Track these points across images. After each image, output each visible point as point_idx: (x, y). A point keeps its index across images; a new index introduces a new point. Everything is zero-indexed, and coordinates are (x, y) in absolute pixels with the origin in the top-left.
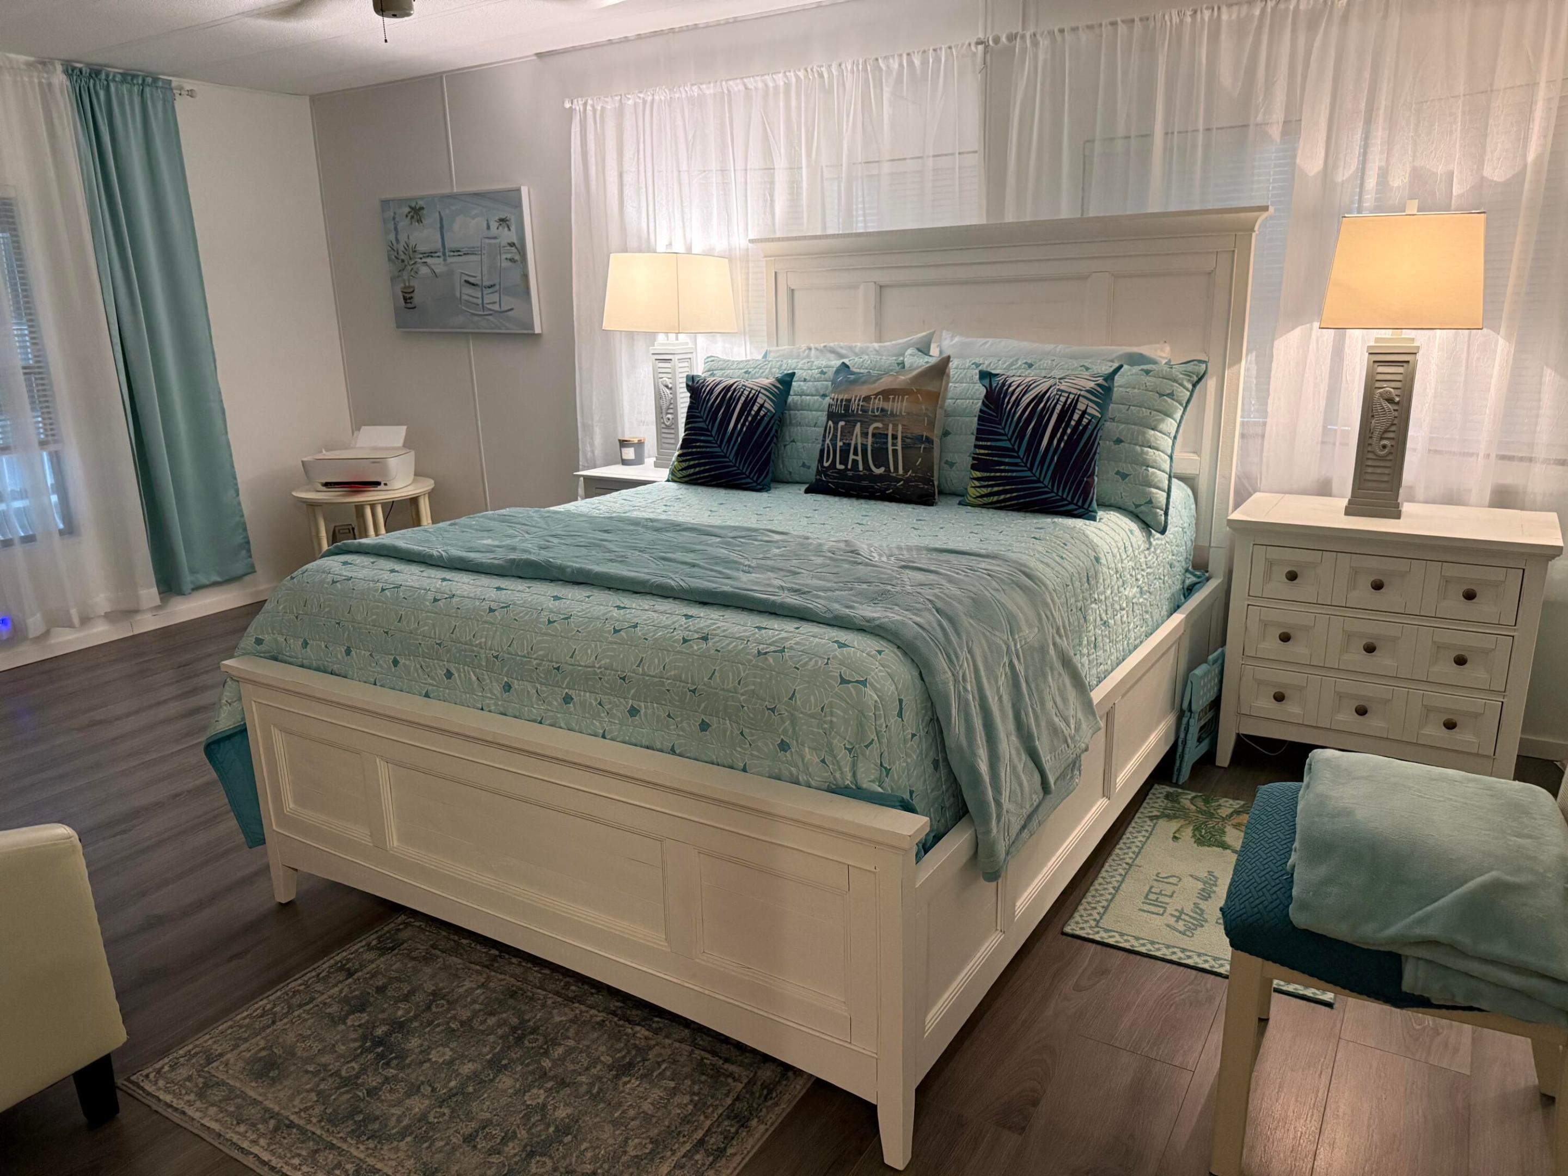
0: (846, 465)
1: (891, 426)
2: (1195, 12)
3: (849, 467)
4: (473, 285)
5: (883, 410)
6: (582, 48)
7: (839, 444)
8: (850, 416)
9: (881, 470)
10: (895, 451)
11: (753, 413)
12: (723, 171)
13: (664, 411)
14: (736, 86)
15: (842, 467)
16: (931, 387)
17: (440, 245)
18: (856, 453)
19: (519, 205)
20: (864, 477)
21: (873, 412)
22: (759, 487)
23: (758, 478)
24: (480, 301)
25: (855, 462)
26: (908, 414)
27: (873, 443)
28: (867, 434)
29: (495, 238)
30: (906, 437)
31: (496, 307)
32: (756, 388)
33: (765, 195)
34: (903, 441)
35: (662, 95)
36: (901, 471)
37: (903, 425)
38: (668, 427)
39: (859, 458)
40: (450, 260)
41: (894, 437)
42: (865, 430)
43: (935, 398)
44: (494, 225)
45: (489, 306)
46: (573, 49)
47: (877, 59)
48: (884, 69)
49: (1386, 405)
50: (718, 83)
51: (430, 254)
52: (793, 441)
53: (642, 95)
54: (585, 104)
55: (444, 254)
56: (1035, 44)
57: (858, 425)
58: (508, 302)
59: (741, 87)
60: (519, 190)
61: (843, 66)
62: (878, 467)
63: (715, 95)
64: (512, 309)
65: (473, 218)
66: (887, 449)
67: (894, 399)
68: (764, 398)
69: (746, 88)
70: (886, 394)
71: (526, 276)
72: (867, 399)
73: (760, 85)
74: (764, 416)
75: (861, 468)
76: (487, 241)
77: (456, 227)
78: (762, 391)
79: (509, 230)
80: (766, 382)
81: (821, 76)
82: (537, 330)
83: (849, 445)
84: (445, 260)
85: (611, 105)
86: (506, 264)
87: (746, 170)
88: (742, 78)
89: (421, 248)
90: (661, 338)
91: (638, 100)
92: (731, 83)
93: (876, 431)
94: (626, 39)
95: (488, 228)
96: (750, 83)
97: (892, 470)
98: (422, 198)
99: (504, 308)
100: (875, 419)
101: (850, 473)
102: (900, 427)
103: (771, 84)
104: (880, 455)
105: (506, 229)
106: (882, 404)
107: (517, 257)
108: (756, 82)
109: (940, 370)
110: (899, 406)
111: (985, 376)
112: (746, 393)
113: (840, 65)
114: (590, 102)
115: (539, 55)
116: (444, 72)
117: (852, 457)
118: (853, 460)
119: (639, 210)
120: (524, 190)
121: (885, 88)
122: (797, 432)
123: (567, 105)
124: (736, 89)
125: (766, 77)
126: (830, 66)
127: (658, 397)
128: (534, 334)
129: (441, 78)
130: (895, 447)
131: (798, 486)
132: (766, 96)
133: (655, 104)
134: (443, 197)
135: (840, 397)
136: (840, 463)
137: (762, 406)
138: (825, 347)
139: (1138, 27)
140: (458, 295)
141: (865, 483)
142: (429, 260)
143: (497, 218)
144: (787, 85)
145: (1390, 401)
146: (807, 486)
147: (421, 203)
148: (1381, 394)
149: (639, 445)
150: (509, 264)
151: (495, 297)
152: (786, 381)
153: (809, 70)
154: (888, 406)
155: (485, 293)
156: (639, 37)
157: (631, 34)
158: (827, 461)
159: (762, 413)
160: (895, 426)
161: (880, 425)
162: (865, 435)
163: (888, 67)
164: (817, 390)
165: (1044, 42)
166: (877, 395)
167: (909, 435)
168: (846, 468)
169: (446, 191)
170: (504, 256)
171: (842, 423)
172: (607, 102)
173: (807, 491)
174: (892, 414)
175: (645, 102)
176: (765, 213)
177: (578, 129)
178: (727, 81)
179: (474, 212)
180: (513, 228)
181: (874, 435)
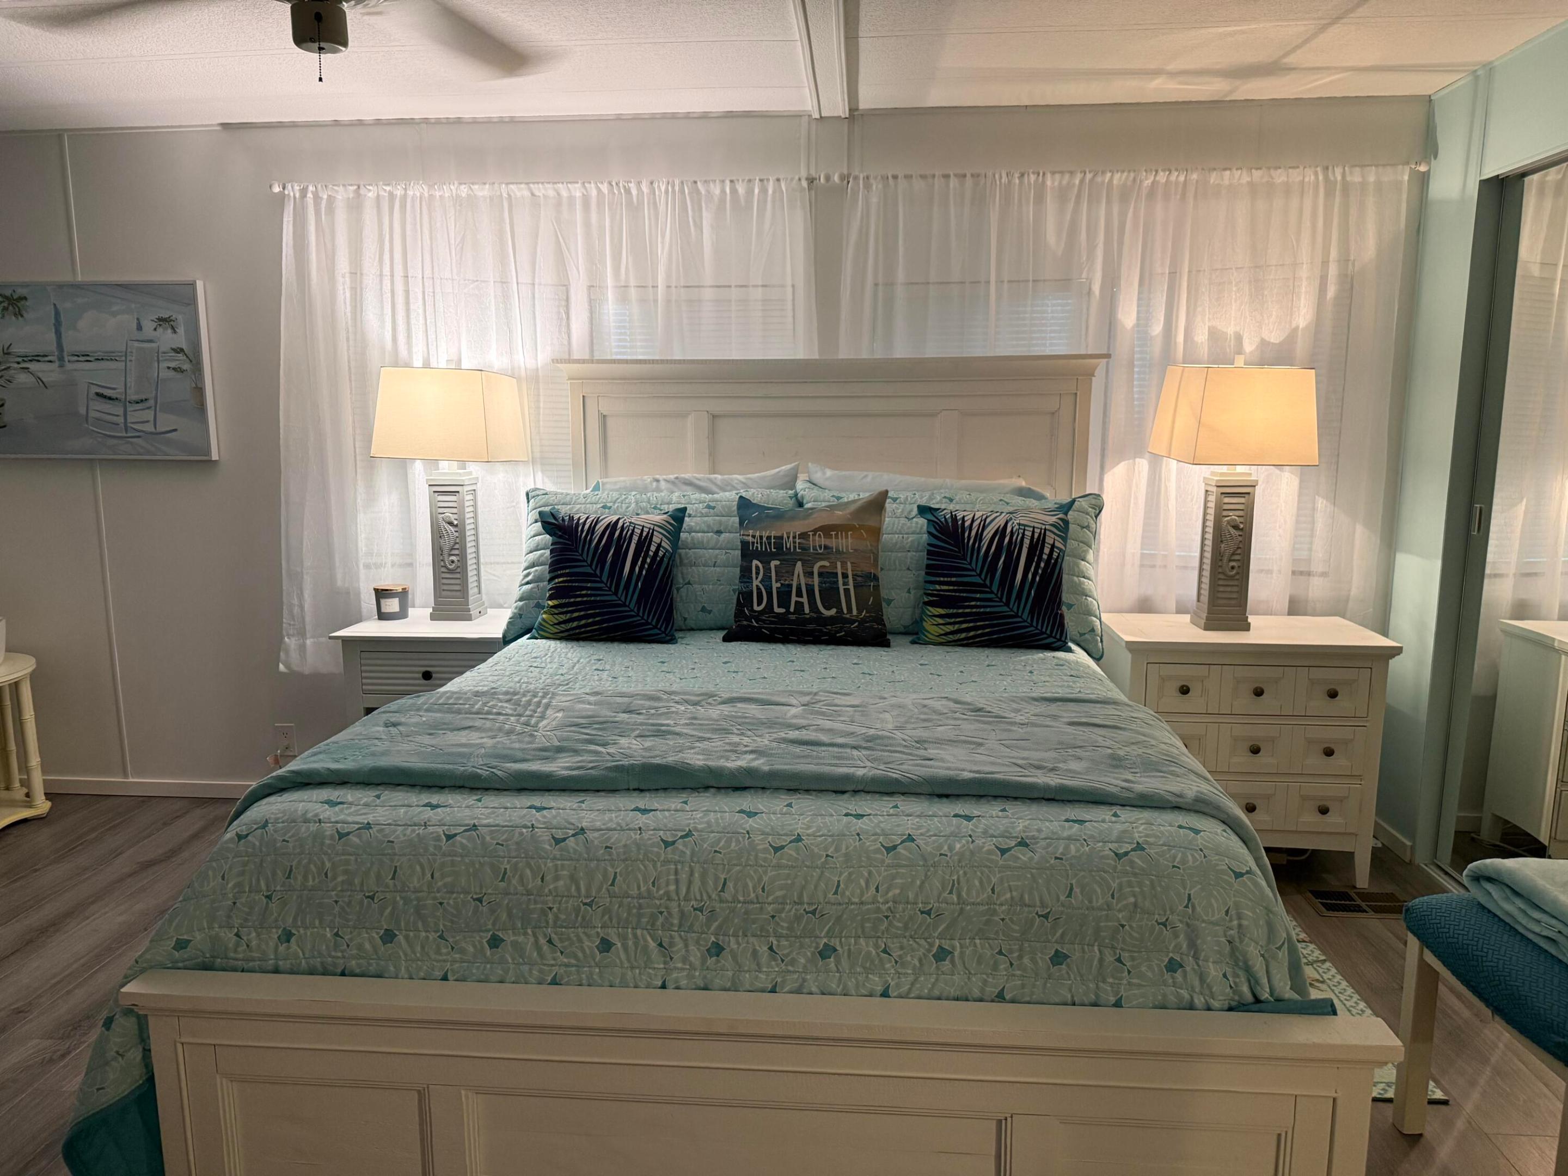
0: (788, 608)
1: (839, 564)
2: (1022, 175)
3: (792, 609)
4: (110, 398)
5: (826, 547)
6: (294, 125)
7: (775, 585)
8: (784, 554)
9: (833, 612)
10: (847, 591)
11: (651, 553)
12: (504, 282)
13: (446, 552)
14: (520, 191)
15: (782, 610)
16: (872, 523)
17: (53, 347)
18: (799, 594)
19: (192, 302)
20: (811, 620)
21: (815, 548)
22: (668, 638)
23: (666, 629)
24: (121, 420)
25: (799, 605)
26: (856, 550)
27: (820, 583)
28: (811, 574)
29: (151, 341)
30: (856, 575)
31: (149, 428)
32: (649, 526)
33: (559, 313)
34: (854, 580)
35: (417, 190)
36: (855, 612)
37: (852, 563)
38: (451, 571)
39: (805, 600)
40: (69, 366)
41: (845, 576)
42: (809, 570)
43: (876, 532)
44: (148, 326)
45: (132, 426)
46: (280, 125)
47: (695, 182)
48: (703, 192)
49: (1232, 531)
50: (496, 185)
51: (36, 358)
52: (689, 583)
53: (388, 188)
54: (304, 192)
55: (61, 359)
56: (868, 187)
57: (799, 564)
58: (166, 421)
59: (526, 193)
60: (193, 285)
61: (656, 185)
62: (828, 608)
63: (491, 198)
64: (175, 430)
65: (114, 314)
66: (838, 588)
67: (837, 535)
68: (661, 536)
69: (533, 194)
70: (826, 530)
71: (199, 391)
72: (804, 535)
73: (551, 193)
74: (664, 556)
75: (807, 610)
76: (136, 344)
77: (81, 324)
78: (656, 528)
79: (175, 332)
80: (658, 518)
81: (628, 191)
82: (215, 456)
83: (790, 586)
84: (61, 366)
85: (342, 194)
86: (165, 374)
87: (534, 284)
88: (527, 184)
89: (18, 349)
90: (444, 466)
91: (382, 193)
92: (512, 186)
93: (822, 570)
94: (360, 123)
95: (140, 328)
96: (539, 190)
97: (845, 611)
98: (25, 285)
99: (160, 429)
100: (819, 557)
101: (793, 617)
102: (849, 564)
103: (564, 194)
104: (830, 594)
105: (170, 331)
106: (824, 541)
107: (186, 366)
108: (545, 189)
109: (878, 504)
110: (845, 543)
111: (924, 510)
112: (638, 531)
113: (652, 183)
114: (311, 188)
115: (225, 126)
116: (66, 130)
117: (794, 598)
118: (796, 602)
119: (381, 316)
120: (200, 285)
121: (705, 214)
122: (693, 573)
123: (277, 189)
124: (519, 194)
125: (560, 185)
126: (639, 183)
127: (437, 534)
128: (211, 461)
129: (60, 137)
130: (843, 587)
131: (712, 634)
132: (559, 204)
133: (409, 201)
134: (60, 286)
135: (765, 534)
136: (779, 607)
137: (659, 546)
138: (677, 478)
139: (969, 182)
140: (83, 411)
141: (811, 627)
142: (33, 366)
143: (154, 317)
144: (586, 200)
145: (1236, 527)
146: (724, 632)
147: (21, 292)
148: (1228, 522)
149: (403, 595)
150: (172, 374)
151: (149, 415)
152: (679, 516)
153: (614, 184)
154: (832, 543)
155: (128, 409)
156: (378, 122)
157: (368, 117)
158: (759, 604)
159: (661, 554)
160: (844, 564)
161: (826, 563)
162: (810, 574)
163: (708, 192)
164: (709, 526)
165: (876, 186)
166: (815, 531)
167: (859, 573)
168: (788, 612)
169: (67, 278)
170: (164, 365)
171: (774, 563)
172: (337, 192)
173: (726, 639)
174: (838, 551)
175: (391, 195)
176: (560, 332)
177: (291, 219)
178: (507, 184)
179: (115, 308)
180: (181, 330)
181: (820, 574)
